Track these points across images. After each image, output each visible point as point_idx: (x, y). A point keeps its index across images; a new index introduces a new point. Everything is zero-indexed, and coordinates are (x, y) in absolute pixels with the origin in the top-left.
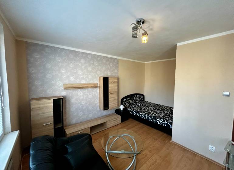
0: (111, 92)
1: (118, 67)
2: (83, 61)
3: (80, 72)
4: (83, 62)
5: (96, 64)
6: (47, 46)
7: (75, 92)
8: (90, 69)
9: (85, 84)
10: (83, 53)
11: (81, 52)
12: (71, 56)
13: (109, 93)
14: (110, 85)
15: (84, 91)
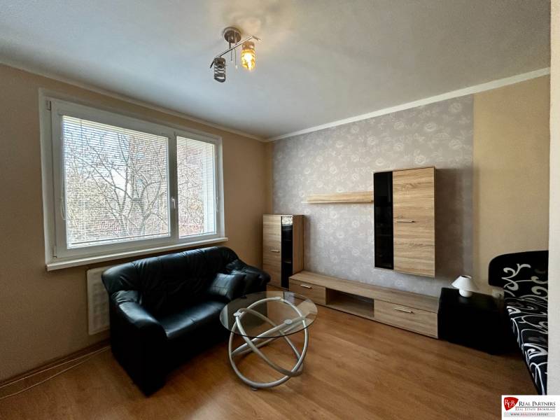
0: (402, 218)
1: (470, 127)
2: (339, 145)
3: (333, 170)
4: (341, 146)
5: (372, 141)
6: (289, 138)
7: (324, 211)
8: (355, 159)
9: (344, 195)
10: (340, 127)
11: (337, 127)
12: (320, 142)
13: (395, 221)
14: (397, 196)
15: (342, 211)
